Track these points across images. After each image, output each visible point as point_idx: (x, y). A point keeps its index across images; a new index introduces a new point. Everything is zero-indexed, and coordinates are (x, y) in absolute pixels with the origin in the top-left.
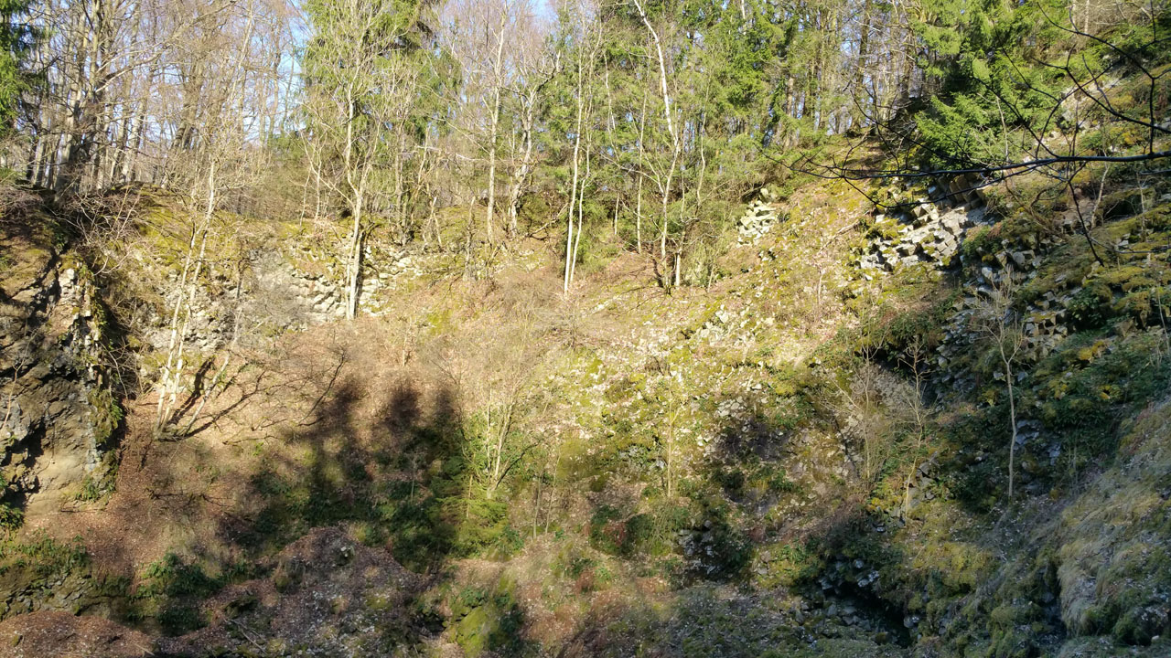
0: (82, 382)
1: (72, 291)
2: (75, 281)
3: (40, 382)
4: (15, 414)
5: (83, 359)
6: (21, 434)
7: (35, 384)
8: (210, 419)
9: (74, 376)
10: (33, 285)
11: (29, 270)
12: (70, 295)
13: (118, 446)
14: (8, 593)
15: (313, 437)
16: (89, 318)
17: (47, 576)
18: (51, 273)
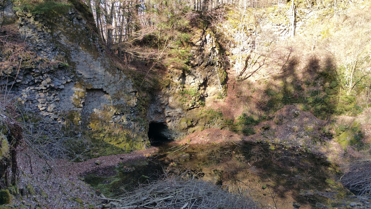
0: (215, 66)
1: (209, 40)
2: (210, 37)
3: (205, 67)
4: (200, 76)
5: (215, 60)
6: (202, 82)
7: (204, 68)
8: (251, 74)
9: (213, 65)
10: (200, 40)
11: (198, 36)
12: (209, 42)
13: (226, 83)
14: (204, 123)
15: (282, 77)
16: (215, 48)
17: (212, 119)
18: (204, 36)
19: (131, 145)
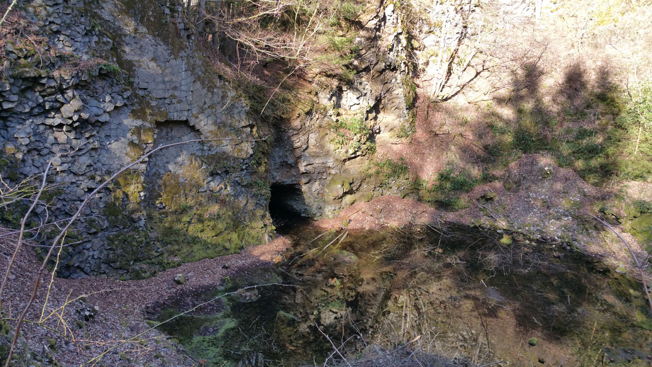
0: (398, 72)
1: (392, 18)
2: (393, 11)
4: (369, 93)
5: (398, 59)
6: (372, 103)
7: (377, 75)
8: (459, 89)
9: (394, 69)
10: (375, 17)
11: (372, 8)
12: (391, 21)
13: (414, 107)
16: (400, 34)
17: (389, 178)
18: (382, 8)
19: (241, 236)
